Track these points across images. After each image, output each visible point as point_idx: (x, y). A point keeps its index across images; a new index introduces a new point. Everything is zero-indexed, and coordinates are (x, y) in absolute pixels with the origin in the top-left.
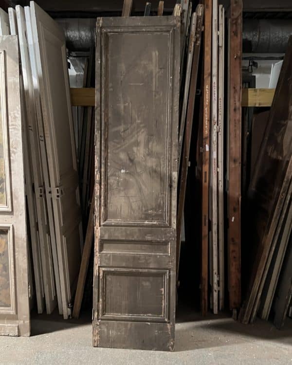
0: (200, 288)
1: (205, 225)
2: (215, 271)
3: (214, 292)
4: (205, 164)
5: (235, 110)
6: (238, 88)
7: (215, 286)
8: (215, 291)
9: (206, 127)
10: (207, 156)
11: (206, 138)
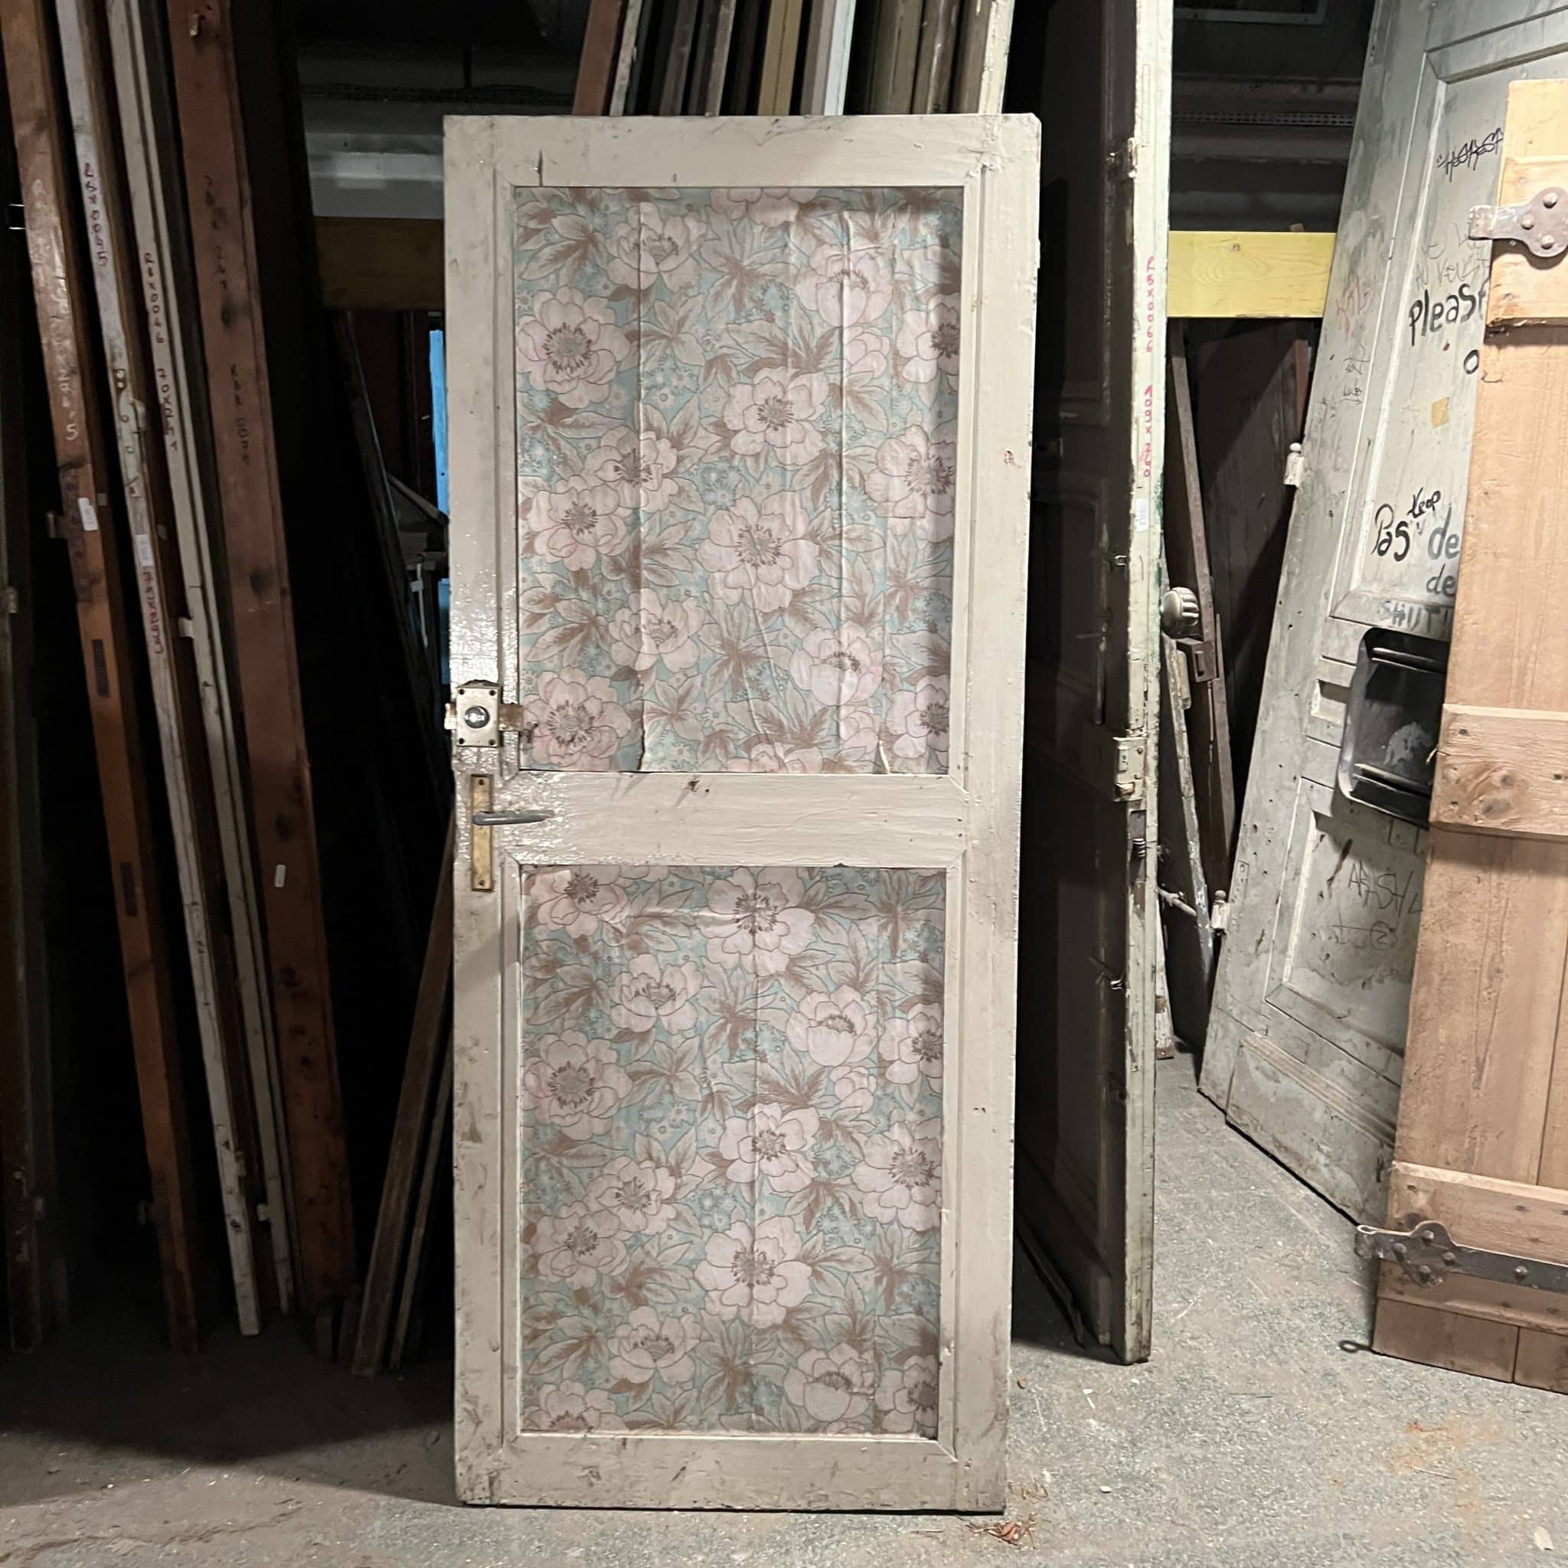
0: (142, 1219)
1: (132, 912)
2: (223, 1131)
3: (231, 1232)
4: (90, 600)
5: (227, 316)
6: (229, 199)
7: (233, 1206)
8: (236, 1225)
9: (66, 404)
10: (94, 559)
11: (76, 464)
